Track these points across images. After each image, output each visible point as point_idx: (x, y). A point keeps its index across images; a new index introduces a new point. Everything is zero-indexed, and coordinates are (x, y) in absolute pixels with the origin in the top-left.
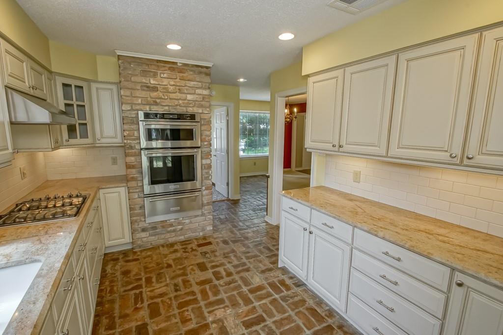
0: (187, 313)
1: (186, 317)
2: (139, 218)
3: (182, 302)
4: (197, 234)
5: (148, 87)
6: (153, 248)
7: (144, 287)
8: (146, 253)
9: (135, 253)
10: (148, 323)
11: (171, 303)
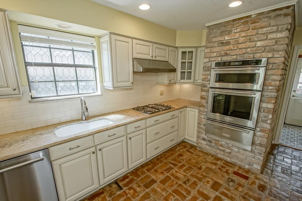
0: (172, 197)
1: (169, 199)
2: (202, 131)
3: (179, 190)
4: (243, 165)
5: (222, 43)
6: (207, 153)
7: (177, 167)
8: (200, 153)
9: (196, 149)
10: (157, 182)
11: (174, 185)
